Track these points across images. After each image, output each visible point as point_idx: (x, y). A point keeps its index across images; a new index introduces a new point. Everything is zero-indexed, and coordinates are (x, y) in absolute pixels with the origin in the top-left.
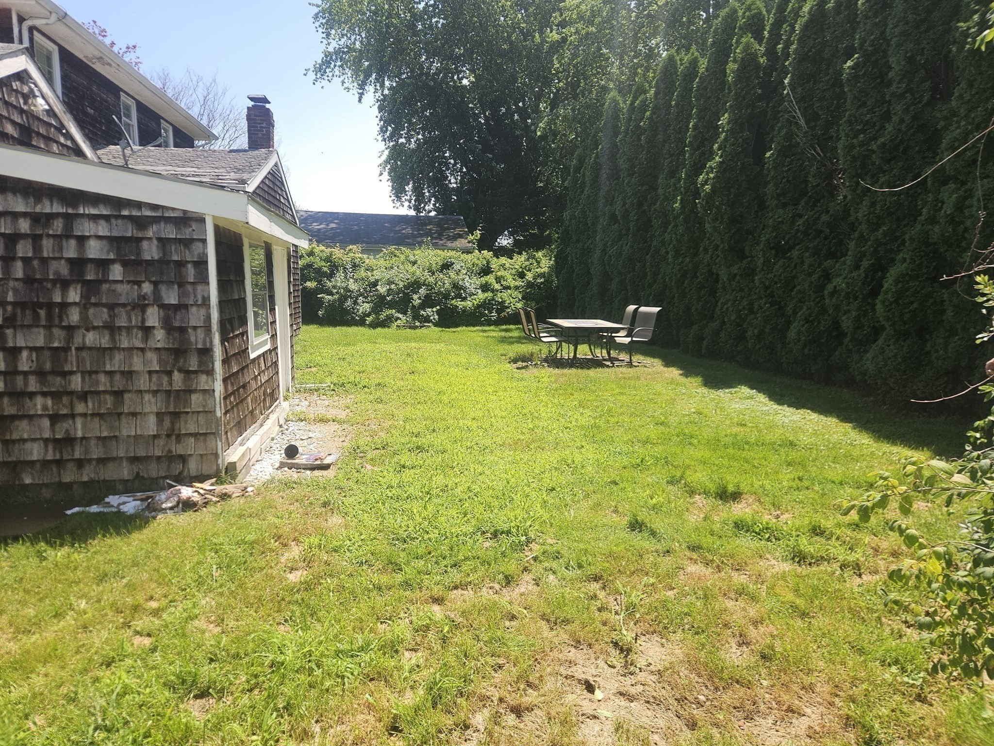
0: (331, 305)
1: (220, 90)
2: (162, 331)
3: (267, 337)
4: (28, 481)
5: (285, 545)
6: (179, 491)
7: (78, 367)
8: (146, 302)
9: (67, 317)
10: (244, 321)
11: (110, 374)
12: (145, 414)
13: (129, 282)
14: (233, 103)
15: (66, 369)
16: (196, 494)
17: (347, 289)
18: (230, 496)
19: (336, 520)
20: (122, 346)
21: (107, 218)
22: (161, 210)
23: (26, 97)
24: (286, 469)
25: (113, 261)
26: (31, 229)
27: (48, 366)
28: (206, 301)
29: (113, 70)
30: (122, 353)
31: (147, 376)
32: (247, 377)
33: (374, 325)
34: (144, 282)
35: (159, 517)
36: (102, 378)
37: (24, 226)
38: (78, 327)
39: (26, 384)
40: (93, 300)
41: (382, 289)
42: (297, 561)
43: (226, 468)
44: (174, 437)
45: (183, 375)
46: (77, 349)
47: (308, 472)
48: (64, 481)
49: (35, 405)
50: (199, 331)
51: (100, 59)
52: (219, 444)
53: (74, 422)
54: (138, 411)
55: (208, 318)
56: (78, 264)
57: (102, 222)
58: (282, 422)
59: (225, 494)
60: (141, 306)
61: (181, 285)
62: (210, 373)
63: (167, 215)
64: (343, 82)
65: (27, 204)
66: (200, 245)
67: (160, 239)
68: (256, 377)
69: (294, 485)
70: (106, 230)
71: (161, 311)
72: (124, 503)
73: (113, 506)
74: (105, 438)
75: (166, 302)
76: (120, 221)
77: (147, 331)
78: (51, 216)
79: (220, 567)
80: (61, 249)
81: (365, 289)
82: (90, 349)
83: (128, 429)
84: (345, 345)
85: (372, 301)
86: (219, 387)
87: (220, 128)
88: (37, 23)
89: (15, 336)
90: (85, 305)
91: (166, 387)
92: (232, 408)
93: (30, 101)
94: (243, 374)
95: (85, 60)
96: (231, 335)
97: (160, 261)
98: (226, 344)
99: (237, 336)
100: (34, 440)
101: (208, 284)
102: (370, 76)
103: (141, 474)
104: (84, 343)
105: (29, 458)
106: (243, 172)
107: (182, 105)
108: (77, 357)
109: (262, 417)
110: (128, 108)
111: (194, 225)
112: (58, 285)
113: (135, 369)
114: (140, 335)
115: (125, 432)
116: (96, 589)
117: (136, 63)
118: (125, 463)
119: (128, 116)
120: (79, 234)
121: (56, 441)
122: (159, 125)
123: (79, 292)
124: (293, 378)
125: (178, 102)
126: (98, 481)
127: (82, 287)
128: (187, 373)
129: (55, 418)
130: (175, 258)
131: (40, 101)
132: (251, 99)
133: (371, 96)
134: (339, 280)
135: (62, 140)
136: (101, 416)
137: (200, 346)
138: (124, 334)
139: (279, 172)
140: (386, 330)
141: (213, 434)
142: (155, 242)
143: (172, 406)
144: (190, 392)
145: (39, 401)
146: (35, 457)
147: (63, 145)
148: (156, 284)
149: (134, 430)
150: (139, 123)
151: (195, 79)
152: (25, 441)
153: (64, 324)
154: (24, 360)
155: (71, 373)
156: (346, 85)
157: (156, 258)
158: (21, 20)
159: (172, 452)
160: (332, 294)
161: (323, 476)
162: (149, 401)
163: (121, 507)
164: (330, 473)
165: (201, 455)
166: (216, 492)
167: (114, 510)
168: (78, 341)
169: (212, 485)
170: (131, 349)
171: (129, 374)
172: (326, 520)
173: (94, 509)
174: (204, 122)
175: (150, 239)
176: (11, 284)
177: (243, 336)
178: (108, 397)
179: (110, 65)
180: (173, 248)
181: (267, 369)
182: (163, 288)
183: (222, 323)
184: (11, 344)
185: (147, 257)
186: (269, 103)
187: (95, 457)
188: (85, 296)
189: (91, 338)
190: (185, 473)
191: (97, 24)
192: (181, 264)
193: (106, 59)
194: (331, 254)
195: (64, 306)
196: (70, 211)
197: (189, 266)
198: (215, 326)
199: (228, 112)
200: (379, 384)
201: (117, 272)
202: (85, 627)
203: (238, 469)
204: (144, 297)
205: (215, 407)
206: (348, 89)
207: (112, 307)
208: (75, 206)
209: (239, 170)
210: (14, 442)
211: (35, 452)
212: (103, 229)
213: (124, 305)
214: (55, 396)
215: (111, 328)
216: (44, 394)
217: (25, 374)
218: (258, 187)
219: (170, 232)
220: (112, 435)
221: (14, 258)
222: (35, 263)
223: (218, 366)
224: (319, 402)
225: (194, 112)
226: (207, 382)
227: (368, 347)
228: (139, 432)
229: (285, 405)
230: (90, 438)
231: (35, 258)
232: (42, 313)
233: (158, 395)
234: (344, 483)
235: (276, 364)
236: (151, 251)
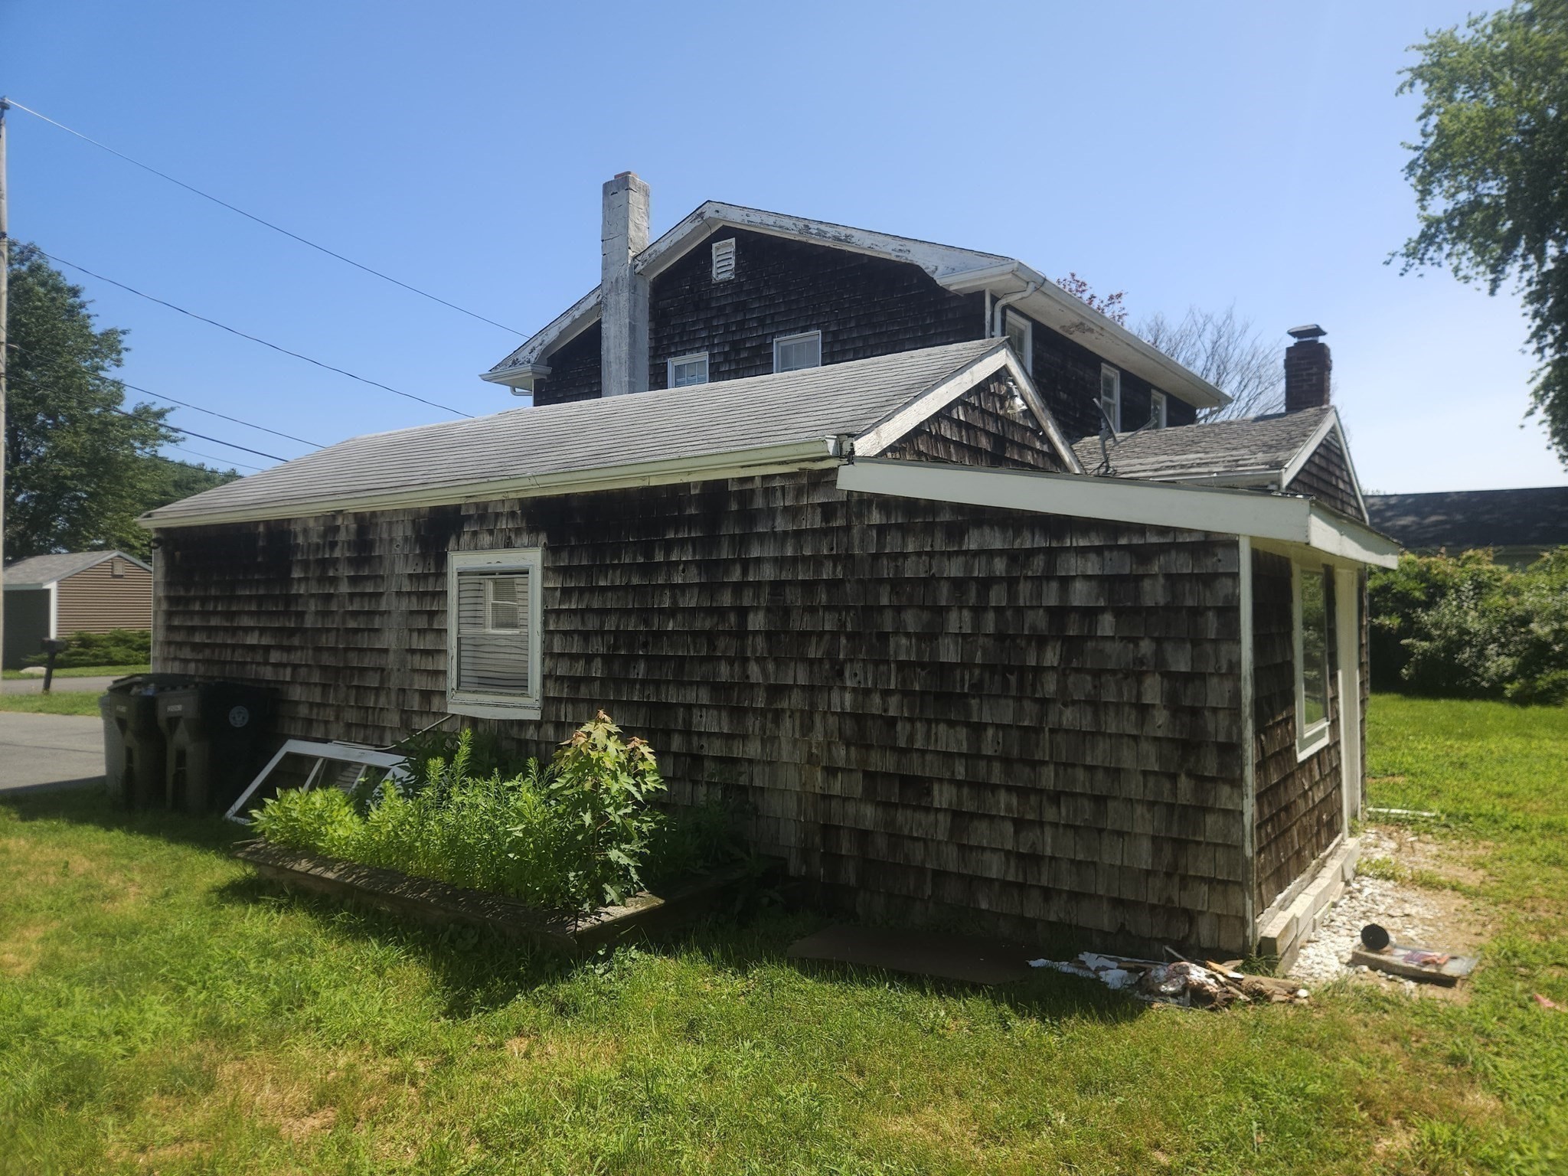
0: (1428, 658)
1: (1238, 327)
2: (1165, 713)
3: (1325, 724)
4: (984, 906)
5: (1381, 1123)
6: (1186, 971)
7: (1051, 756)
8: (1145, 668)
9: (1042, 686)
10: (1289, 700)
11: (1091, 769)
12: (1136, 834)
13: (1122, 639)
14: (1258, 342)
15: (1036, 758)
16: (1211, 981)
17: (1463, 631)
18: (1268, 998)
19: (1479, 1099)
20: (1108, 731)
21: (1098, 550)
22: (1172, 535)
23: (1003, 399)
24: (1365, 968)
25: (1102, 610)
26: (1007, 571)
27: (1015, 752)
28: (1235, 667)
29: (1094, 336)
30: (1108, 741)
31: (1141, 778)
32: (1293, 793)
33: (1522, 700)
34: (1142, 639)
35: (1156, 1005)
36: (1080, 774)
37: (1000, 566)
38: (1054, 701)
39: (989, 772)
40: (1075, 664)
41: (1540, 629)
42: (1407, 1162)
43: (1259, 946)
44: (1176, 879)
45: (1193, 782)
46: (1052, 731)
47: (1411, 985)
48: (1027, 915)
49: (998, 802)
50: (1221, 715)
51: (1080, 327)
52: (1249, 903)
53: (1043, 832)
54: (1125, 829)
55: (1237, 695)
56: (1059, 614)
57: (1093, 557)
58: (1349, 875)
59: (1260, 993)
60: (1136, 674)
61: (1196, 643)
62: (1237, 783)
63: (1181, 540)
64: (1456, 270)
65: (1004, 541)
66: (1229, 582)
67: (1168, 576)
68: (1305, 793)
69: (1387, 1007)
70: (1097, 567)
71: (1165, 682)
72: (1105, 969)
73: (1089, 969)
74: (1080, 862)
75: (1173, 669)
76: (1115, 553)
77: (1143, 710)
78: (1031, 553)
79: (1263, 1128)
80: (1040, 596)
81: (1502, 629)
82: (1067, 731)
83: (1111, 854)
84: (1462, 736)
85: (1517, 653)
86: (1249, 808)
87: (1235, 384)
88: (1011, 299)
89: (980, 709)
90: (1064, 670)
91: (1167, 797)
92: (1269, 844)
93: (1007, 404)
94: (1286, 788)
95: (1060, 331)
96: (1271, 723)
97: (1166, 608)
98: (1263, 737)
99: (1279, 724)
100: (994, 850)
101: (1238, 642)
102: (1516, 245)
103: (1127, 928)
104: (1060, 723)
105: (987, 875)
106: (1279, 450)
107: (1180, 361)
108: (1051, 742)
109: (1314, 862)
110: (1109, 382)
111: (1221, 553)
112: (1033, 644)
113: (1125, 766)
114: (1133, 717)
115: (1107, 859)
116: (1079, 1102)
117: (1120, 317)
118: (1105, 906)
119: (1110, 394)
120: (1064, 574)
121: (1020, 856)
122: (1148, 396)
123: (1058, 652)
124: (1363, 795)
125: (1174, 359)
126: (1070, 926)
127: (1062, 646)
128: (1201, 780)
129: (1019, 824)
130: (1189, 602)
131: (1018, 401)
132: (1293, 334)
133: (1517, 279)
134: (1445, 612)
135: (1038, 445)
136: (1076, 829)
137: (1221, 739)
138: (1112, 714)
139: (1338, 441)
140: (1551, 711)
141: (1240, 884)
142: (1161, 580)
143: (1175, 828)
144: (1204, 810)
145: (1003, 796)
146: (994, 873)
147: (1039, 452)
148: (1158, 641)
149: (1119, 857)
150: (1123, 399)
151: (1201, 321)
152: (983, 849)
153: (1037, 696)
154: (989, 739)
155: (1043, 763)
156: (1461, 274)
157: (1162, 602)
158: (995, 300)
159: (1173, 902)
160: (1428, 637)
161: (1444, 1001)
162: (1143, 816)
163: (1102, 974)
164: (1457, 996)
165: (1219, 916)
166: (1244, 983)
167: (1092, 975)
168: (1052, 719)
169: (1236, 970)
170: (1121, 736)
171: (1115, 773)
172: (1462, 1094)
173: (1065, 967)
174: (1211, 380)
175: (1154, 576)
176: (981, 641)
177: (1287, 724)
178: (1086, 803)
179: (1091, 330)
180: (1187, 587)
181: (1323, 778)
182: (1169, 647)
183: (1257, 702)
184: (975, 719)
185: (1149, 602)
186: (1324, 334)
187: (1066, 888)
188: (1065, 658)
189: (1069, 717)
190: (1192, 941)
191: (1076, 278)
192: (1197, 612)
193: (1088, 324)
194: (1429, 568)
195: (1039, 670)
196: (1054, 544)
197: (1210, 614)
198: (1247, 710)
199: (1249, 358)
200: (1549, 826)
201: (1107, 624)
202: (1067, 1159)
203: (1280, 951)
204: (1141, 661)
205: (1243, 841)
206: (1467, 279)
207: (1097, 674)
208: (1060, 537)
209: (1271, 447)
210: (971, 848)
211: (994, 867)
212: (1092, 566)
213: (1113, 672)
214: (1023, 792)
215: (1095, 705)
216: (1009, 789)
217: (989, 759)
218: (1303, 470)
219: (1183, 565)
220: (1089, 859)
221: (985, 609)
222: (1009, 613)
223: (1250, 773)
224: (1418, 846)
225: (1197, 369)
226: (1230, 797)
227: (1517, 745)
228: (1126, 863)
229: (1351, 843)
230: (1060, 858)
231: (1010, 607)
232: (1013, 679)
233: (1156, 808)
234: (1492, 1025)
235: (1337, 770)
236: (1154, 594)
